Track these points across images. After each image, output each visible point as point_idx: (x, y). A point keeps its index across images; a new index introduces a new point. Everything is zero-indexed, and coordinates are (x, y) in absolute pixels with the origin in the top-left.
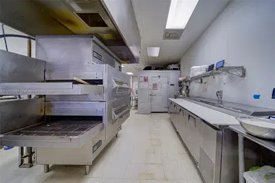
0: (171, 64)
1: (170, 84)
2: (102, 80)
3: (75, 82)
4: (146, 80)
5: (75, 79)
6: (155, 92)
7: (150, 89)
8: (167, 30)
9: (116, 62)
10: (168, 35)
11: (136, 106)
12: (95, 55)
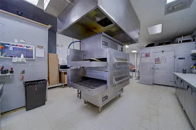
0: (180, 36)
1: (177, 57)
2: (106, 58)
3: (91, 60)
4: (147, 55)
5: (91, 58)
6: (158, 66)
7: (152, 63)
8: (169, 4)
9: (119, 46)
10: (171, 9)
11: (139, 77)
12: (104, 43)
